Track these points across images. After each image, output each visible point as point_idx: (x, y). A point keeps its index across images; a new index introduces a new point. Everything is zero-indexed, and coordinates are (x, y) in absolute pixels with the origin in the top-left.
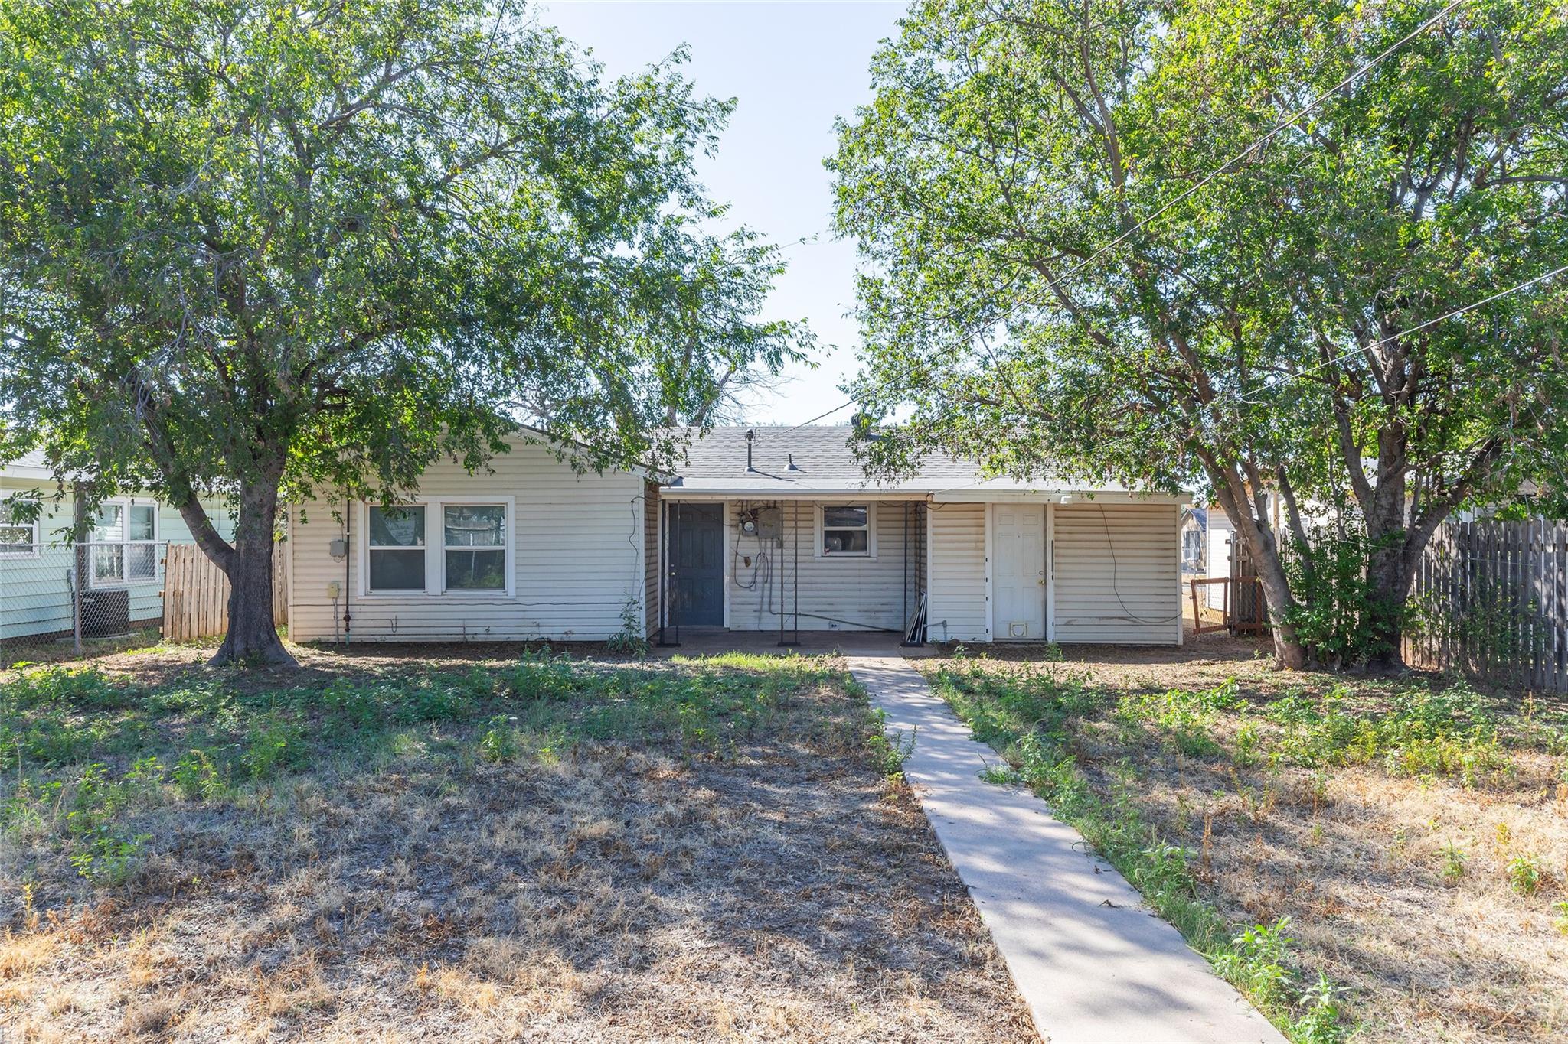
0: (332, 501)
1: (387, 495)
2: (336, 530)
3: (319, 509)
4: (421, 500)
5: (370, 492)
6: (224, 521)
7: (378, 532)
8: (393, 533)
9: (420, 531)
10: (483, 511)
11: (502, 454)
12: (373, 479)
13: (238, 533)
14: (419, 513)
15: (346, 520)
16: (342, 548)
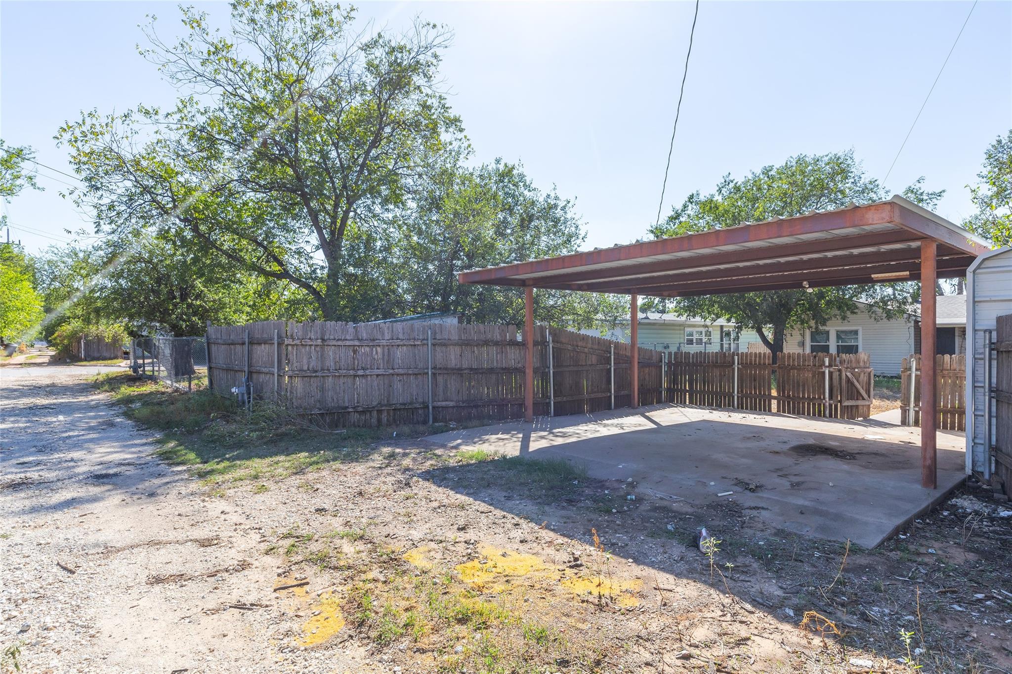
0: (799, 330)
1: (817, 328)
2: (800, 338)
3: (796, 333)
4: (827, 329)
5: (811, 327)
6: (770, 336)
7: (813, 339)
8: (818, 339)
9: (828, 339)
10: (851, 332)
11: (855, 315)
12: (812, 323)
13: (774, 341)
14: (828, 333)
15: (803, 335)
16: (801, 344)
